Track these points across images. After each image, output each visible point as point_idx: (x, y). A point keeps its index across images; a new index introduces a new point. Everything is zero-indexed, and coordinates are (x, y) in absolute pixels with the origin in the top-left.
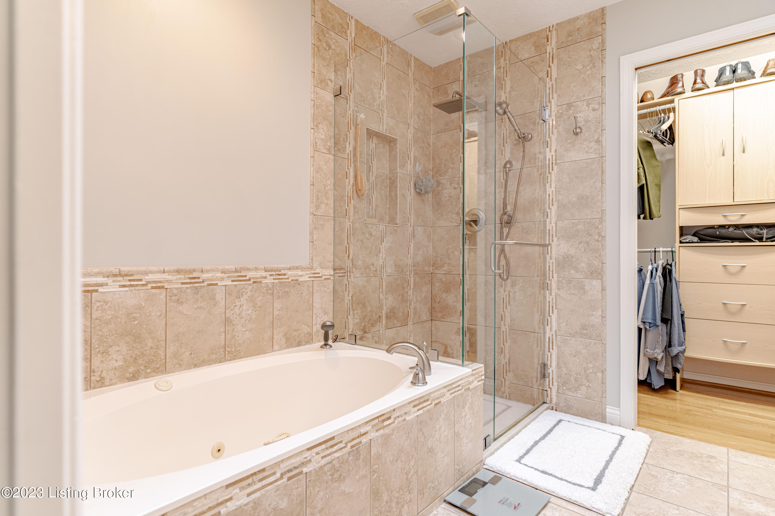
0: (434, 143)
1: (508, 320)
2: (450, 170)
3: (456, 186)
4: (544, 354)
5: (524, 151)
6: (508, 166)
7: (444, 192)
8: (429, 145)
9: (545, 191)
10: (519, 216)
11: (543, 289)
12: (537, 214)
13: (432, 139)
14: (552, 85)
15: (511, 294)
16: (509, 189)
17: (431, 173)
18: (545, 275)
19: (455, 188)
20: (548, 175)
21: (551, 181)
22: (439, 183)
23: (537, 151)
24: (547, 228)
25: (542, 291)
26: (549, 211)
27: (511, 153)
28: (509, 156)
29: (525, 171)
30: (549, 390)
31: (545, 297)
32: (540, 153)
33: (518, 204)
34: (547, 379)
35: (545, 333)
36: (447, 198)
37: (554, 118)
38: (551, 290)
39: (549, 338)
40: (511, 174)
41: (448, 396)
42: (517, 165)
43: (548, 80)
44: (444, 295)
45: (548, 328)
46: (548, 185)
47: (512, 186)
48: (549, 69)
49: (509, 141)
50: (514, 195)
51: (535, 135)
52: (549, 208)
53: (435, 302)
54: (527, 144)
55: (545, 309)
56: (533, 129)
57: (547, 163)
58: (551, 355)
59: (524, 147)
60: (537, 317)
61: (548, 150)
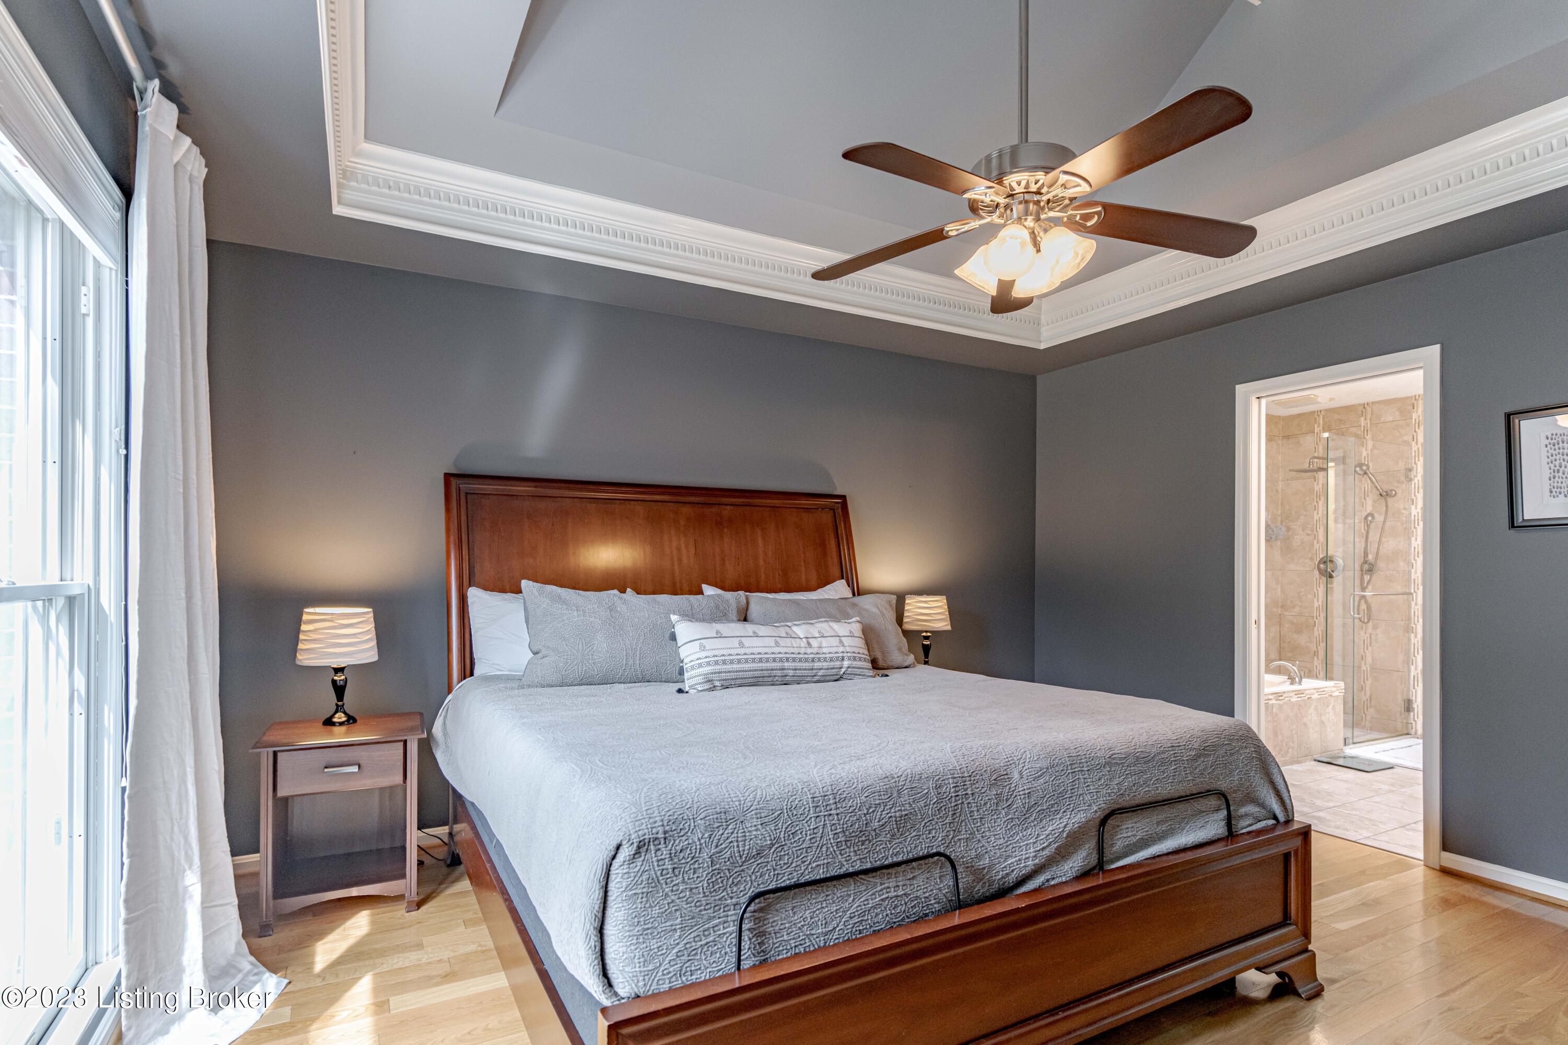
0: (1282, 490)
1: (1369, 660)
2: (1302, 517)
3: (1310, 532)
4: (1408, 690)
5: (1387, 506)
6: (1370, 518)
7: (1296, 537)
8: (1277, 491)
9: (1410, 544)
10: (1381, 565)
11: (1408, 632)
12: (1402, 564)
13: (1280, 485)
14: (1418, 449)
15: (1373, 637)
16: (1370, 539)
17: (1279, 519)
18: (1409, 619)
19: (1308, 535)
20: (1413, 529)
21: (1416, 535)
22: (1288, 529)
23: (1401, 506)
24: (1413, 577)
25: (1407, 635)
26: (1414, 562)
27: (1373, 506)
28: (1371, 508)
29: (1388, 524)
30: (1414, 723)
31: (1409, 640)
32: (1405, 509)
33: (1381, 553)
34: (1412, 714)
35: (1409, 671)
36: (1299, 543)
37: (1420, 479)
38: (1416, 633)
39: (1414, 676)
40: (1373, 526)
41: (1316, 696)
42: (1379, 518)
43: (1413, 444)
44: (1295, 636)
45: (1413, 668)
46: (1413, 539)
47: (1374, 536)
48: (1415, 434)
49: (1370, 494)
50: (1377, 546)
51: (1399, 492)
52: (1414, 560)
53: (1284, 642)
54: (1390, 500)
55: (1409, 649)
56: (1397, 487)
57: (1413, 518)
58: (1416, 692)
59: (1386, 502)
60: (1401, 657)
61: (1413, 507)
